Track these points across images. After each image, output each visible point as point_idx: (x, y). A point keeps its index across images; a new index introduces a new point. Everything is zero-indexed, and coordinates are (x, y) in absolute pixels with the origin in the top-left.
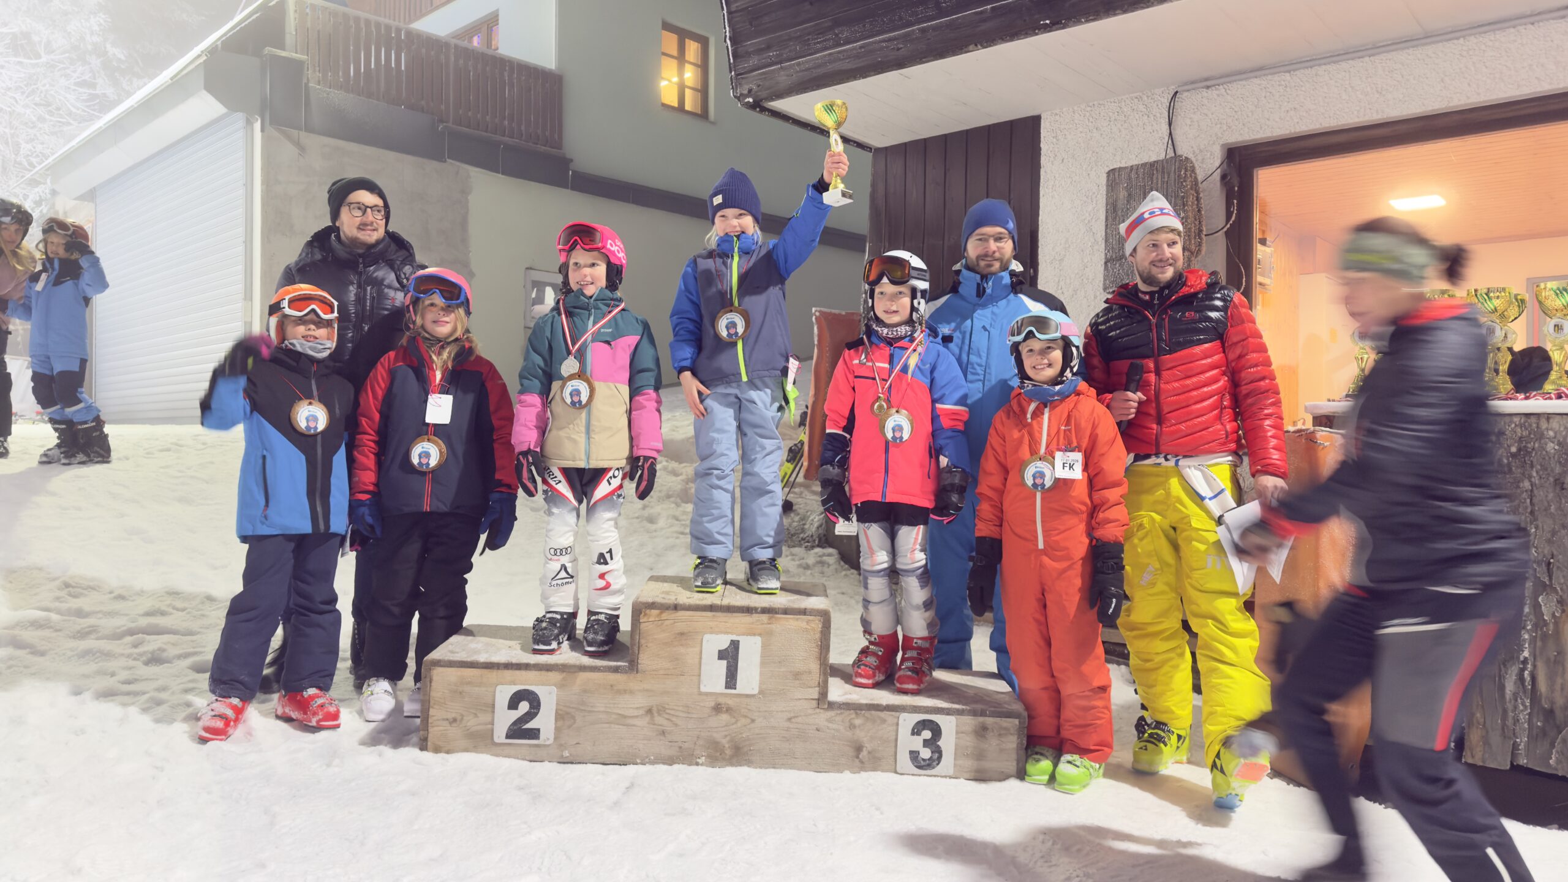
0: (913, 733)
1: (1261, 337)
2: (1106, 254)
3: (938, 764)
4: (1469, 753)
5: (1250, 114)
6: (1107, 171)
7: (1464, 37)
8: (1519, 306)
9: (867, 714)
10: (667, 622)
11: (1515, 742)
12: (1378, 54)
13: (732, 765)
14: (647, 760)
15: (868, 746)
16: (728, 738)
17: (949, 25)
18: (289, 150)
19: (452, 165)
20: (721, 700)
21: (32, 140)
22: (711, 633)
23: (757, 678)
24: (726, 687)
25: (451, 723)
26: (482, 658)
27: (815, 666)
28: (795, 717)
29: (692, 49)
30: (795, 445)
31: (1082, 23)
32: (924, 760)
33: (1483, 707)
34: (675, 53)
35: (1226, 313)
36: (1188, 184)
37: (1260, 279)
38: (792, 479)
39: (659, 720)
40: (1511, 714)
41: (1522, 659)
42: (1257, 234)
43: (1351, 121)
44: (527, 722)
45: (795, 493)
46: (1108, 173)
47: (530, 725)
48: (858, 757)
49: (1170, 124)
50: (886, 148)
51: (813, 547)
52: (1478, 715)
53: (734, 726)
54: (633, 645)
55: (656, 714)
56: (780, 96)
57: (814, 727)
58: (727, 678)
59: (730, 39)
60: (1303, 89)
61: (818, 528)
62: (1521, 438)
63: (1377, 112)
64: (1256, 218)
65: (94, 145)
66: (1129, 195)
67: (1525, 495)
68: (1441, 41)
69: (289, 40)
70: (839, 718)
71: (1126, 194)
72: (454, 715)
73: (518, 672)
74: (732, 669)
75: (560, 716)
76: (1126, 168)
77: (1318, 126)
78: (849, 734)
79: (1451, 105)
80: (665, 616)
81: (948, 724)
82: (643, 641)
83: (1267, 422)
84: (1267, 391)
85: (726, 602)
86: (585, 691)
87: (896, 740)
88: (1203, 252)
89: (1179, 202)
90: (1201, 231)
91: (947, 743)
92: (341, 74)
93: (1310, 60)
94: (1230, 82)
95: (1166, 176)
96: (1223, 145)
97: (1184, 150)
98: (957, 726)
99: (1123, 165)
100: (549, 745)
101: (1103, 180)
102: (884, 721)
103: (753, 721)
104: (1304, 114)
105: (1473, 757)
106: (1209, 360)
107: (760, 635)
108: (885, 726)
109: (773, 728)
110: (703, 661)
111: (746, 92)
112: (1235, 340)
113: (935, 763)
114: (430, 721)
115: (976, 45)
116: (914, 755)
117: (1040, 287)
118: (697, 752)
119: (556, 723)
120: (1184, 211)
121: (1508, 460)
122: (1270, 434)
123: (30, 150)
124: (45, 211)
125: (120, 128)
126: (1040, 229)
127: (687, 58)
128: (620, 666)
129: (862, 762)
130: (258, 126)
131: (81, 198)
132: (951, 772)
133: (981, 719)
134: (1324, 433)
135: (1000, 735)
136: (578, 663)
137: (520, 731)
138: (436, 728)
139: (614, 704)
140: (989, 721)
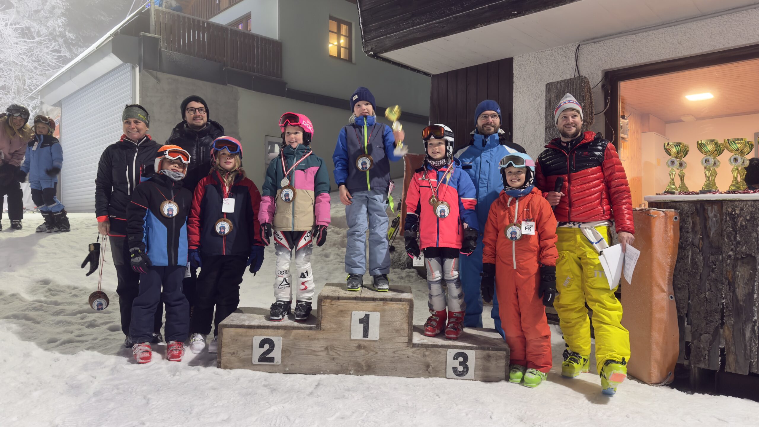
0: (454, 359)
1: (621, 164)
2: (546, 124)
3: (466, 374)
4: (728, 367)
5: (616, 55)
6: (546, 83)
7: (721, 15)
8: (750, 147)
9: (432, 349)
10: (335, 306)
11: (751, 361)
12: (679, 24)
13: (367, 374)
14: (326, 372)
15: (432, 365)
16: (365, 361)
17: (468, 15)
18: (152, 81)
19: (230, 87)
20: (361, 343)
21: (31, 78)
22: (356, 311)
23: (378, 332)
24: (363, 337)
25: (232, 355)
26: (247, 323)
27: (406, 326)
28: (396, 351)
29: (344, 29)
30: (396, 219)
31: (533, 13)
32: (460, 372)
33: (734, 344)
34: (336, 31)
35: (603, 153)
36: (586, 90)
37: (622, 135)
38: (394, 236)
39: (331, 353)
40: (749, 348)
41: (754, 320)
42: (620, 113)
43: (665, 58)
44: (269, 354)
45: (395, 242)
46: (547, 85)
47: (269, 356)
48: (427, 370)
49: (576, 61)
50: (438, 75)
51: (404, 268)
52: (732, 348)
53: (367, 356)
54: (318, 316)
55: (330, 350)
56: (386, 51)
57: (406, 356)
58: (363, 332)
59: (362, 24)
60: (642, 42)
61: (407, 259)
62: (751, 212)
63: (678, 53)
64: (620, 106)
65: (61, 80)
66: (557, 96)
67: (754, 240)
68: (710, 18)
69: (152, 28)
70: (418, 351)
71: (556, 95)
72: (233, 351)
73: (263, 330)
74: (366, 328)
75: (284, 351)
76: (555, 82)
77: (649, 60)
78: (423, 359)
79: (715, 48)
80: (333, 302)
81: (471, 354)
82: (323, 315)
83: (624, 206)
84: (624, 191)
85: (363, 295)
86: (296, 339)
87: (446, 362)
88: (594, 123)
89: (581, 99)
90: (592, 112)
91: (471, 363)
92: (176, 44)
93: (645, 28)
94: (606, 40)
95: (575, 86)
96: (603, 71)
97: (583, 73)
98: (476, 355)
99: (554, 81)
100: (278, 365)
101: (544, 88)
102: (440, 353)
103: (377, 353)
104: (642, 55)
105: (730, 369)
106: (595, 175)
107: (379, 311)
108: (440, 355)
109: (386, 356)
110: (352, 324)
111: (370, 49)
112: (608, 166)
113: (465, 373)
114: (222, 354)
115: (481, 24)
116: (455, 369)
117: (514, 142)
118: (350, 368)
119: (282, 355)
120: (584, 103)
121: (745, 223)
122: (625, 212)
123: (31, 83)
124: (38, 112)
125: (73, 72)
126: (514, 112)
127: (341, 33)
128: (312, 327)
129: (429, 373)
130: (137, 69)
131: (55, 105)
132: (473, 377)
133: (487, 352)
134: (654, 211)
135: (496, 359)
136: (292, 325)
137: (265, 358)
138: (225, 357)
139: (310, 345)
140: (491, 352)
